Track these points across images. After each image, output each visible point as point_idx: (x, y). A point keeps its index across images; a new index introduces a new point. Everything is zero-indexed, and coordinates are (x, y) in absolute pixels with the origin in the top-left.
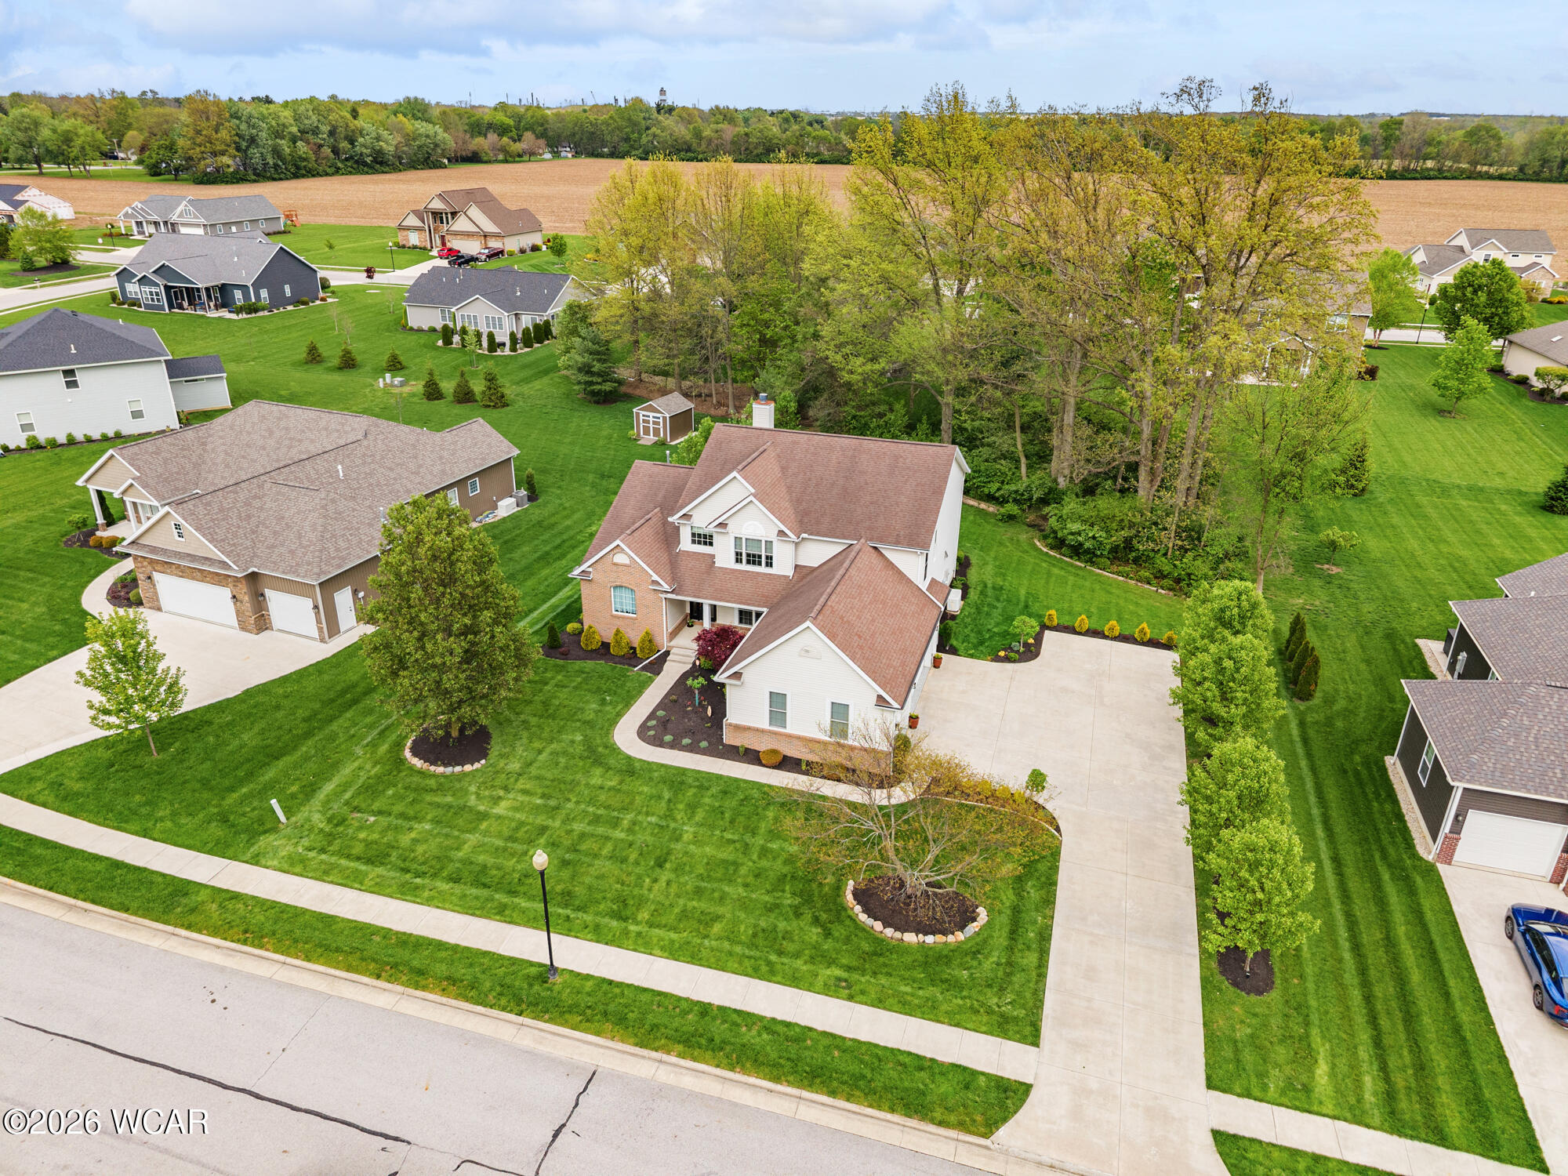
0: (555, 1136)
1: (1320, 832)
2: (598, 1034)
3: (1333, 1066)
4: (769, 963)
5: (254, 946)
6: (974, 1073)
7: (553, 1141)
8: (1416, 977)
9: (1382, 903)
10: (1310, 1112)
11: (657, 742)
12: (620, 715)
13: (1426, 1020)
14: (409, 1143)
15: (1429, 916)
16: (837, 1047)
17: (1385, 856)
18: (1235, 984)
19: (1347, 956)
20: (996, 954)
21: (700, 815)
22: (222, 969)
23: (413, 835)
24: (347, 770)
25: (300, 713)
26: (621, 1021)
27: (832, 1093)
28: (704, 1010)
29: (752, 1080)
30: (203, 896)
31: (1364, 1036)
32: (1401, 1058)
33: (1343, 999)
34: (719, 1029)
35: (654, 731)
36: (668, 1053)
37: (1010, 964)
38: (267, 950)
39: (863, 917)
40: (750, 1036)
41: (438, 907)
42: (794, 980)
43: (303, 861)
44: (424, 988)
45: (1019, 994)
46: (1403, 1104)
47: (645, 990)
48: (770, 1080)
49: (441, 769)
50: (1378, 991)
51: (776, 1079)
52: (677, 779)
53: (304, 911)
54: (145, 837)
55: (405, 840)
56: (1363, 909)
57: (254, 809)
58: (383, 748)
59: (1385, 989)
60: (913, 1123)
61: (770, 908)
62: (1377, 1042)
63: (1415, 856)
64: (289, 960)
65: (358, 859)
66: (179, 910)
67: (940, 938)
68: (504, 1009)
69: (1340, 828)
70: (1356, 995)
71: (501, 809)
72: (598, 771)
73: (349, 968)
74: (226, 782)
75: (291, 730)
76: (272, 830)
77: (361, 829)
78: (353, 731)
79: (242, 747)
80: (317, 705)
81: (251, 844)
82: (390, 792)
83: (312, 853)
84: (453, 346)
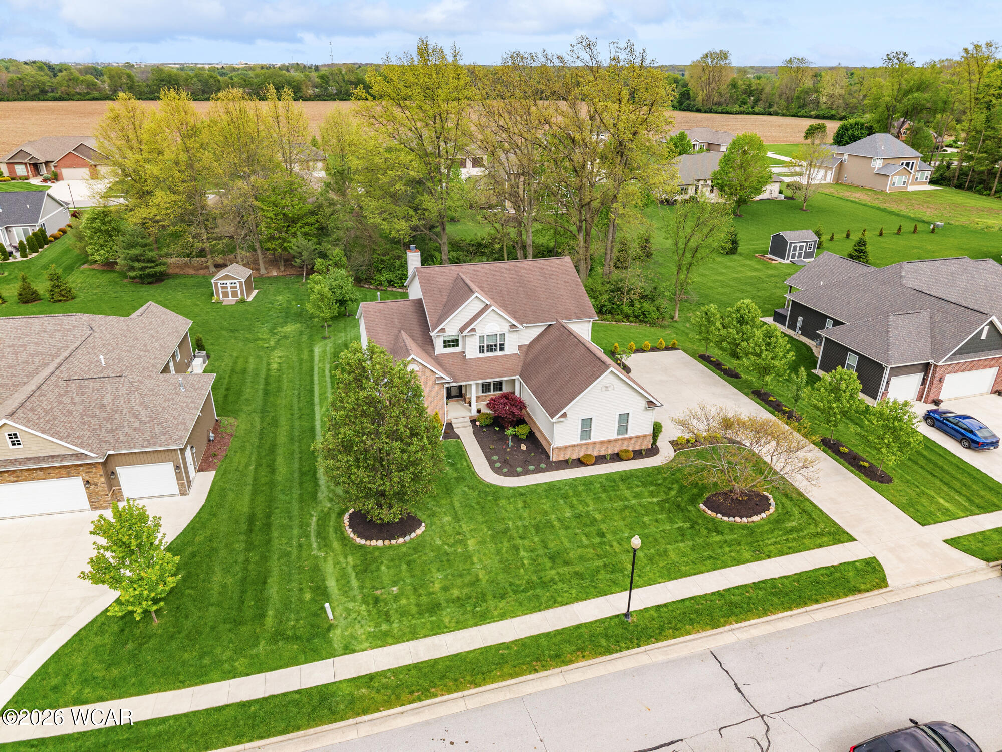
0: (740, 691)
2: (689, 633)
3: (944, 499)
4: (718, 560)
5: (431, 698)
6: (852, 563)
7: (742, 694)
10: (959, 518)
11: (512, 474)
12: (471, 468)
13: (946, 467)
14: (682, 740)
16: (794, 581)
18: (881, 482)
20: (794, 509)
21: (590, 503)
22: (427, 723)
23: (438, 585)
24: (330, 569)
25: (240, 547)
27: (817, 602)
29: (780, 615)
30: (346, 690)
35: (505, 467)
36: (731, 623)
37: (804, 511)
38: (443, 695)
39: (726, 519)
40: (754, 596)
41: (513, 617)
43: (386, 634)
44: (571, 662)
45: (823, 522)
46: (977, 501)
47: (683, 600)
48: (787, 611)
49: (401, 540)
51: (790, 609)
53: (436, 661)
54: (235, 677)
57: (297, 621)
58: (336, 545)
60: (858, 597)
61: (683, 533)
62: (944, 483)
64: (466, 693)
65: (422, 614)
66: (342, 706)
67: (767, 513)
68: (628, 648)
71: (473, 546)
73: (512, 676)
74: (248, 614)
75: (247, 560)
76: (331, 627)
77: (396, 598)
78: (294, 543)
79: (224, 586)
80: (243, 538)
81: (329, 642)
82: (383, 568)
83: (384, 627)
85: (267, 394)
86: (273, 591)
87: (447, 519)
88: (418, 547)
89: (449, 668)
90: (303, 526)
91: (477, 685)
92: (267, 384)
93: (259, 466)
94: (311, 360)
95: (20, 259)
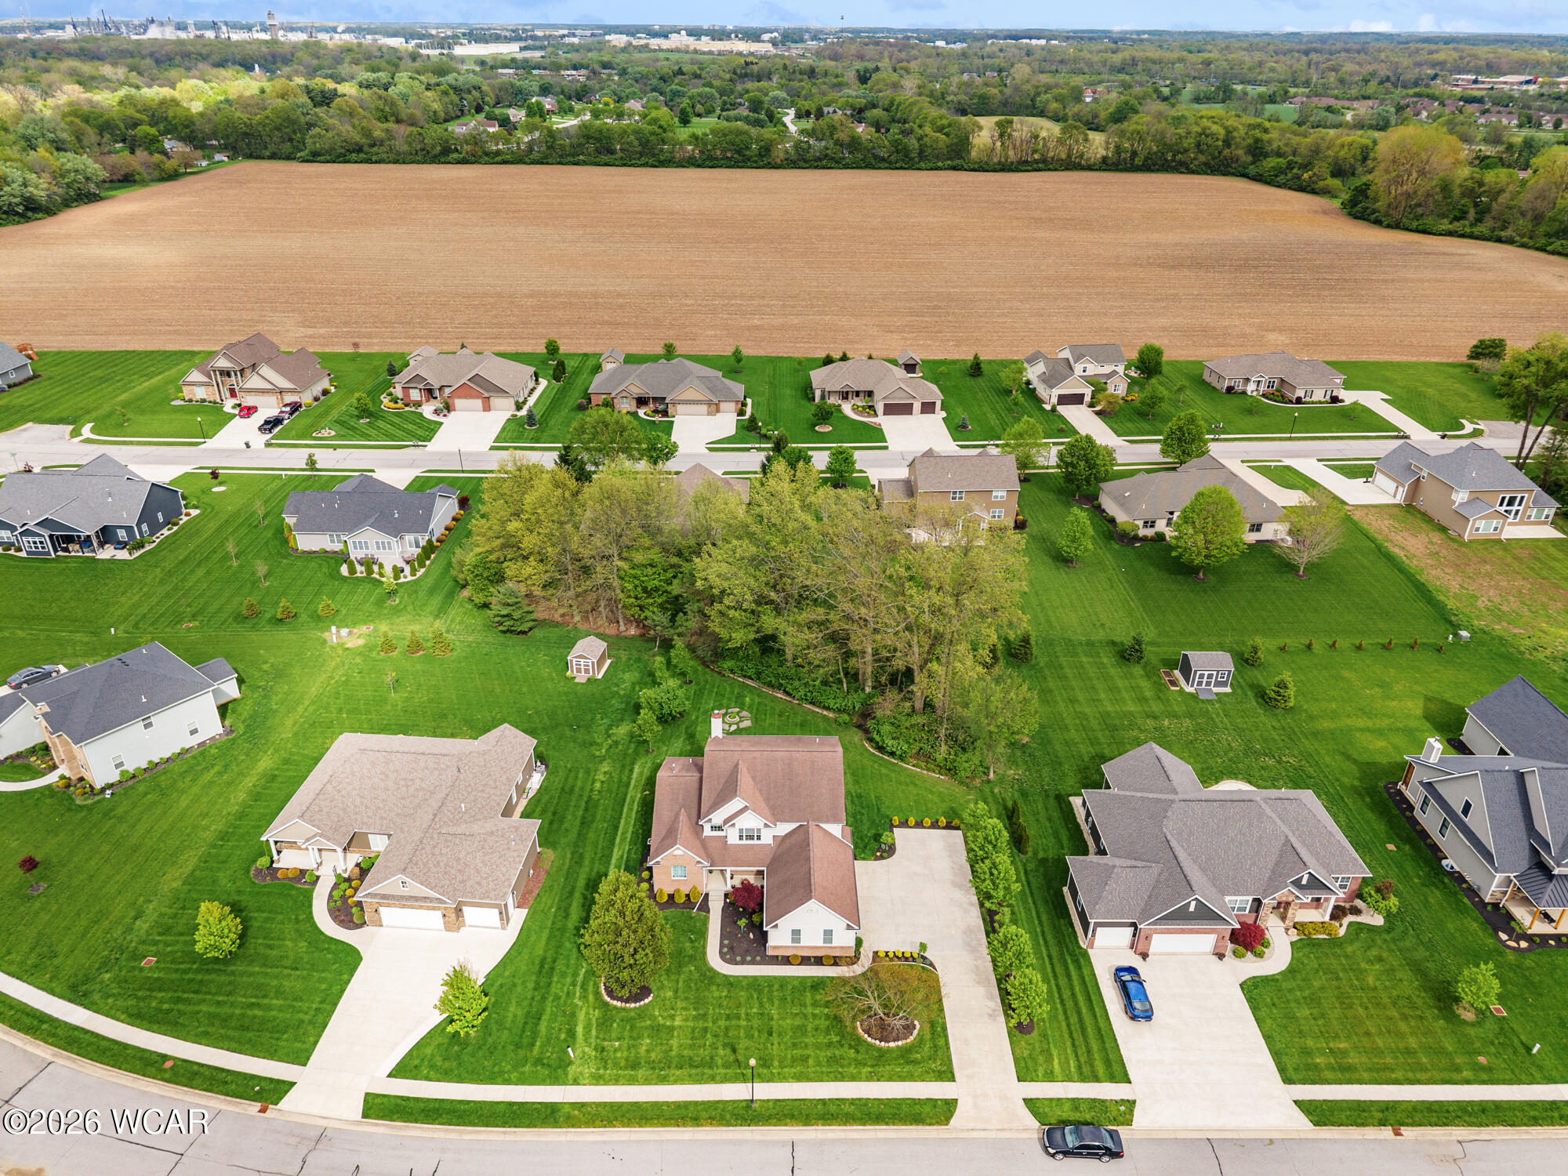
0: (792, 1172)
1: (1042, 942)
2: (786, 1125)
3: (1060, 1059)
4: (840, 1073)
5: (612, 1127)
6: (936, 1100)
7: (792, 1174)
8: (1084, 1010)
9: (1069, 976)
10: (1054, 1081)
11: (732, 961)
12: (704, 947)
13: (1089, 1030)
15: (1087, 978)
16: (883, 1104)
17: (1068, 951)
18: (1021, 1035)
19: (1059, 1006)
20: (928, 1042)
21: (776, 1003)
22: (605, 1142)
23: (644, 1048)
24: (581, 1016)
25: (531, 985)
26: (792, 1117)
27: (887, 1124)
28: (823, 1102)
29: (855, 1127)
30: (567, 1109)
31: (1069, 1044)
32: (1082, 1050)
33: (1060, 1028)
34: (833, 1109)
35: (729, 954)
36: (818, 1125)
37: (935, 1046)
38: (619, 1127)
39: (869, 1039)
40: (847, 1108)
41: (681, 1084)
42: (853, 1078)
43: (601, 1077)
44: (702, 1125)
45: (942, 1059)
46: (1084, 1070)
47: (796, 1100)
48: (862, 1125)
49: (633, 1005)
50: (1072, 1021)
51: (864, 1125)
52: (754, 983)
53: (623, 1103)
54: (510, 1084)
55: (643, 1050)
56: (1063, 981)
57: (552, 1053)
58: (591, 998)
59: (1074, 1019)
60: (920, 1127)
61: (830, 1045)
62: (1073, 1045)
63: (1080, 947)
64: (632, 1129)
65: (626, 1068)
66: (561, 1119)
67: (904, 1042)
68: (742, 1125)
69: (1049, 937)
70: (1064, 1024)
71: (677, 1023)
72: (714, 988)
73: (663, 1125)
74: (525, 1041)
75: (533, 998)
76: (571, 1063)
77: (615, 1051)
78: (565, 990)
79: (515, 1016)
80: (534, 978)
81: (566, 1075)
82: (615, 1025)
83: (601, 1072)
84: (358, 575)
85: (582, 823)
86: (543, 1027)
87: (670, 994)
88: (642, 1014)
89: (628, 1111)
90: (575, 975)
91: (641, 1126)
92: (586, 809)
93: (559, 909)
94: (628, 785)
95: (410, 578)
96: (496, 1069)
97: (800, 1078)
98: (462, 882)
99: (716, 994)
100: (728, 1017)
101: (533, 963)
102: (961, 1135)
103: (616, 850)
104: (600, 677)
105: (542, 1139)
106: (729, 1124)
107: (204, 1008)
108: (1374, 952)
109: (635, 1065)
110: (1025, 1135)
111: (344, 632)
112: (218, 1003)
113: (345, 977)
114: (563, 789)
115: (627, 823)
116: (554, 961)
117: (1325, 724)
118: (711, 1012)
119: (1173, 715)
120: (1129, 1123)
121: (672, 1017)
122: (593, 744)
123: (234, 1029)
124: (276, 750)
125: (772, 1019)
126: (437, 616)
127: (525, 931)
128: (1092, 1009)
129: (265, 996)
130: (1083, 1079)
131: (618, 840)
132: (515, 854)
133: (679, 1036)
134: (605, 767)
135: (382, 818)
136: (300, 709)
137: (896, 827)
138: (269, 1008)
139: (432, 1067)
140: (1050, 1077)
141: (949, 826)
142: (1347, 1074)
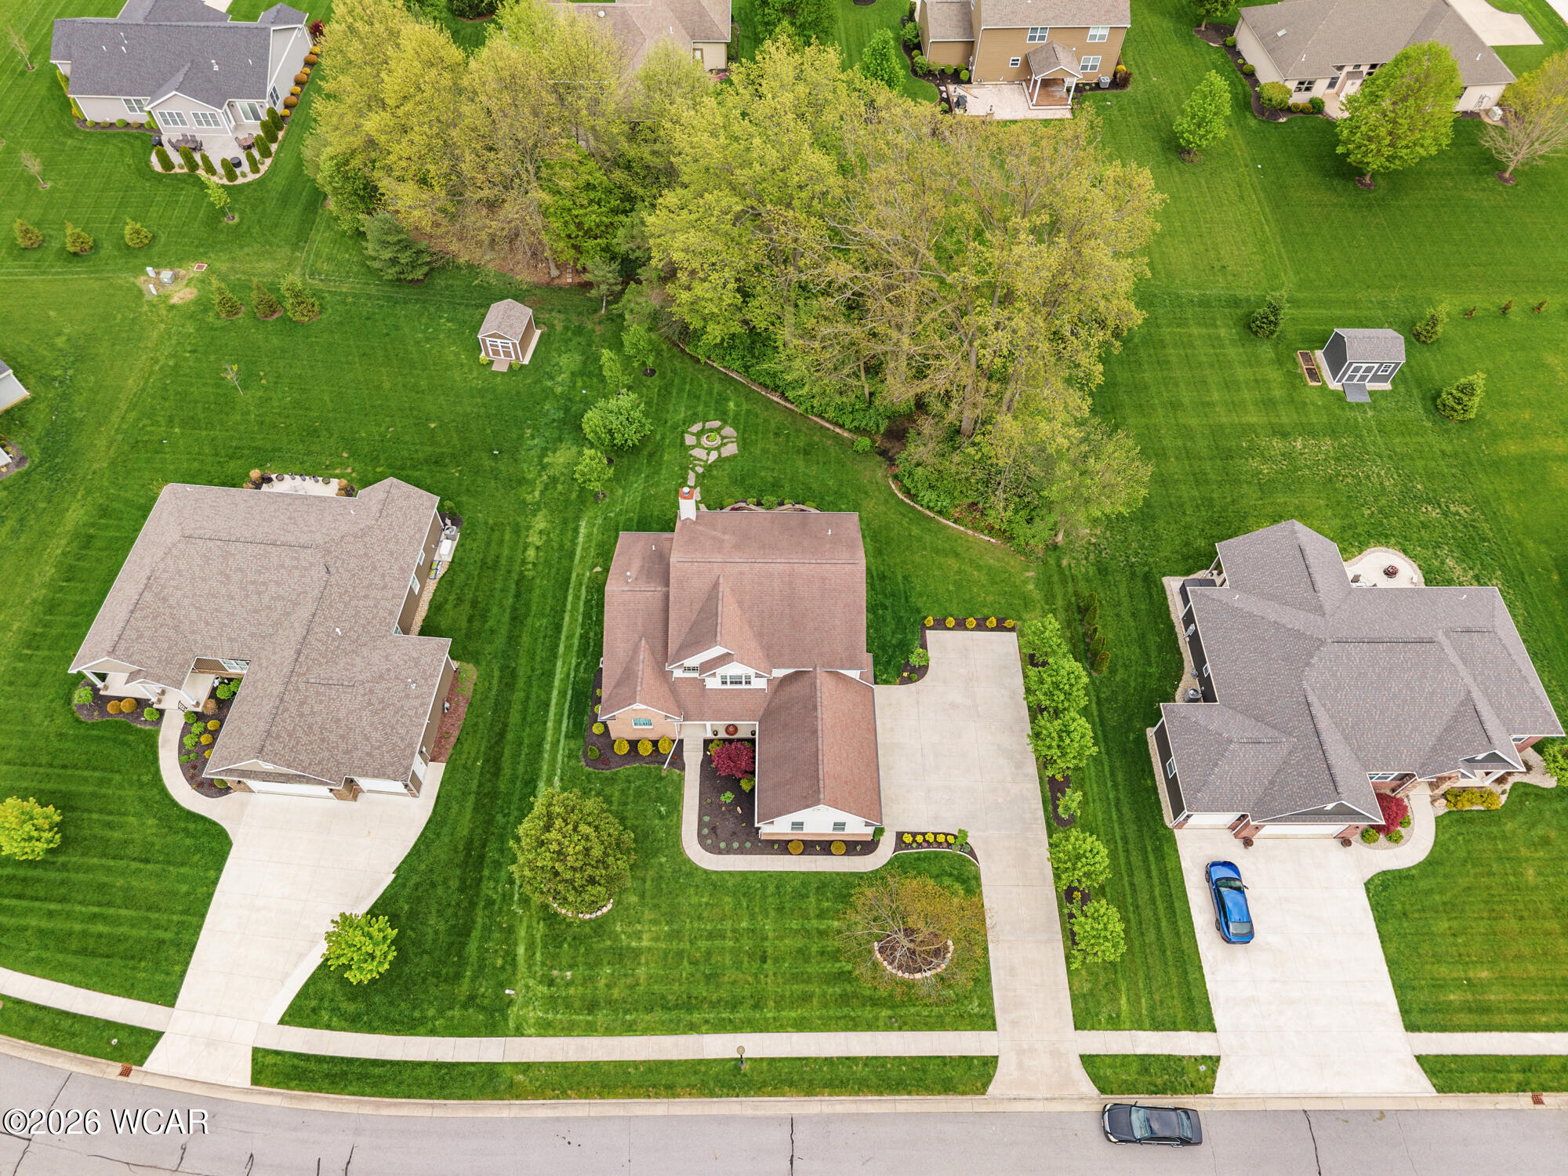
0: (792, 1163)
2: (783, 1095)
3: (1128, 997)
5: (565, 1098)
6: (970, 1058)
7: (792, 1166)
8: (1164, 922)
9: (1148, 871)
10: (1120, 1030)
11: (715, 850)
12: (678, 826)
13: (1168, 951)
15: (1170, 875)
16: (904, 1064)
17: (1149, 829)
22: (558, 1119)
23: (603, 981)
27: (909, 1093)
28: (829, 1061)
29: (870, 1098)
30: (508, 1072)
31: (1141, 972)
32: (1157, 982)
34: (842, 1071)
35: (711, 839)
36: (823, 1095)
38: (575, 1098)
39: (890, 968)
40: (859, 1071)
41: (652, 1035)
42: (871, 1026)
43: (549, 1024)
44: (679, 1096)
45: (980, 998)
46: (1159, 1012)
47: (795, 1059)
48: (878, 1095)
50: (1147, 941)
51: (881, 1094)
52: (743, 883)
53: (577, 1064)
54: (434, 1035)
55: (602, 984)
57: (487, 988)
59: (1150, 937)
60: (951, 1097)
61: (839, 976)
63: (1166, 828)
64: (592, 1101)
65: (582, 1011)
66: (503, 1087)
67: (933, 972)
68: (728, 1096)
69: (1125, 809)
70: (1137, 943)
72: (692, 890)
73: (629, 1096)
74: (451, 970)
75: (458, 905)
76: (510, 1004)
77: (568, 984)
78: (500, 889)
79: (437, 933)
81: (506, 1018)
82: (565, 946)
83: (550, 1015)
84: (177, 170)
85: (514, 619)
87: (634, 899)
88: (599, 929)
89: (587, 1074)
91: (602, 1097)
92: (518, 596)
93: (486, 761)
94: (572, 553)
95: (251, 177)
96: (417, 1014)
97: (801, 1025)
98: (347, 752)
99: (694, 900)
100: (711, 936)
101: (456, 851)
102: (1000, 1108)
103: (559, 663)
104: (526, 362)
105: (480, 1115)
106: (712, 1094)
107: (34, 922)
108: (1540, 831)
109: (592, 1007)
110: (1079, 1107)
111: (166, 275)
112: (51, 914)
113: (212, 874)
114: (484, 562)
115: (573, 620)
116: (484, 846)
117: (1512, 448)
118: (688, 926)
119: (1310, 432)
120: (1209, 1089)
121: (638, 936)
122: (522, 481)
123: (76, 953)
124: (89, 492)
125: (766, 939)
126: (295, 247)
127: (442, 801)
128: (1174, 923)
129: (109, 904)
130: (1158, 1026)
131: (561, 648)
132: (417, 703)
133: (647, 963)
134: (540, 522)
135: (231, 640)
136: (115, 419)
137: (930, 628)
138: (116, 921)
139: (335, 1010)
140: (1114, 1023)
141: (1000, 627)
142: (1483, 1018)
